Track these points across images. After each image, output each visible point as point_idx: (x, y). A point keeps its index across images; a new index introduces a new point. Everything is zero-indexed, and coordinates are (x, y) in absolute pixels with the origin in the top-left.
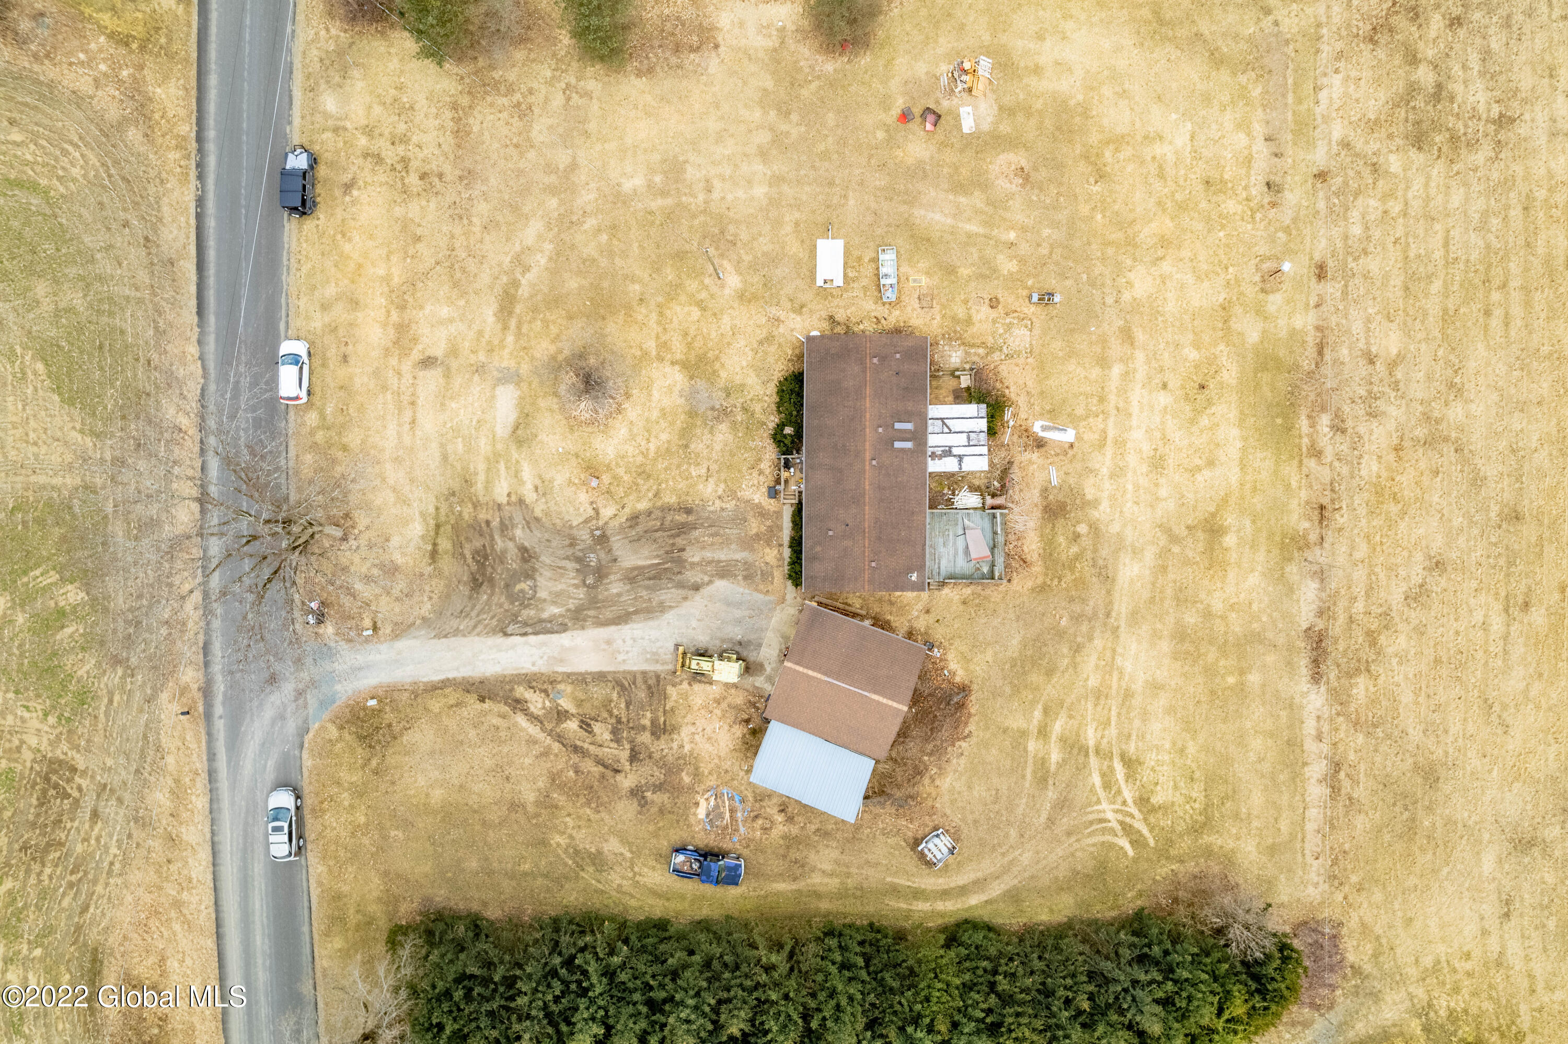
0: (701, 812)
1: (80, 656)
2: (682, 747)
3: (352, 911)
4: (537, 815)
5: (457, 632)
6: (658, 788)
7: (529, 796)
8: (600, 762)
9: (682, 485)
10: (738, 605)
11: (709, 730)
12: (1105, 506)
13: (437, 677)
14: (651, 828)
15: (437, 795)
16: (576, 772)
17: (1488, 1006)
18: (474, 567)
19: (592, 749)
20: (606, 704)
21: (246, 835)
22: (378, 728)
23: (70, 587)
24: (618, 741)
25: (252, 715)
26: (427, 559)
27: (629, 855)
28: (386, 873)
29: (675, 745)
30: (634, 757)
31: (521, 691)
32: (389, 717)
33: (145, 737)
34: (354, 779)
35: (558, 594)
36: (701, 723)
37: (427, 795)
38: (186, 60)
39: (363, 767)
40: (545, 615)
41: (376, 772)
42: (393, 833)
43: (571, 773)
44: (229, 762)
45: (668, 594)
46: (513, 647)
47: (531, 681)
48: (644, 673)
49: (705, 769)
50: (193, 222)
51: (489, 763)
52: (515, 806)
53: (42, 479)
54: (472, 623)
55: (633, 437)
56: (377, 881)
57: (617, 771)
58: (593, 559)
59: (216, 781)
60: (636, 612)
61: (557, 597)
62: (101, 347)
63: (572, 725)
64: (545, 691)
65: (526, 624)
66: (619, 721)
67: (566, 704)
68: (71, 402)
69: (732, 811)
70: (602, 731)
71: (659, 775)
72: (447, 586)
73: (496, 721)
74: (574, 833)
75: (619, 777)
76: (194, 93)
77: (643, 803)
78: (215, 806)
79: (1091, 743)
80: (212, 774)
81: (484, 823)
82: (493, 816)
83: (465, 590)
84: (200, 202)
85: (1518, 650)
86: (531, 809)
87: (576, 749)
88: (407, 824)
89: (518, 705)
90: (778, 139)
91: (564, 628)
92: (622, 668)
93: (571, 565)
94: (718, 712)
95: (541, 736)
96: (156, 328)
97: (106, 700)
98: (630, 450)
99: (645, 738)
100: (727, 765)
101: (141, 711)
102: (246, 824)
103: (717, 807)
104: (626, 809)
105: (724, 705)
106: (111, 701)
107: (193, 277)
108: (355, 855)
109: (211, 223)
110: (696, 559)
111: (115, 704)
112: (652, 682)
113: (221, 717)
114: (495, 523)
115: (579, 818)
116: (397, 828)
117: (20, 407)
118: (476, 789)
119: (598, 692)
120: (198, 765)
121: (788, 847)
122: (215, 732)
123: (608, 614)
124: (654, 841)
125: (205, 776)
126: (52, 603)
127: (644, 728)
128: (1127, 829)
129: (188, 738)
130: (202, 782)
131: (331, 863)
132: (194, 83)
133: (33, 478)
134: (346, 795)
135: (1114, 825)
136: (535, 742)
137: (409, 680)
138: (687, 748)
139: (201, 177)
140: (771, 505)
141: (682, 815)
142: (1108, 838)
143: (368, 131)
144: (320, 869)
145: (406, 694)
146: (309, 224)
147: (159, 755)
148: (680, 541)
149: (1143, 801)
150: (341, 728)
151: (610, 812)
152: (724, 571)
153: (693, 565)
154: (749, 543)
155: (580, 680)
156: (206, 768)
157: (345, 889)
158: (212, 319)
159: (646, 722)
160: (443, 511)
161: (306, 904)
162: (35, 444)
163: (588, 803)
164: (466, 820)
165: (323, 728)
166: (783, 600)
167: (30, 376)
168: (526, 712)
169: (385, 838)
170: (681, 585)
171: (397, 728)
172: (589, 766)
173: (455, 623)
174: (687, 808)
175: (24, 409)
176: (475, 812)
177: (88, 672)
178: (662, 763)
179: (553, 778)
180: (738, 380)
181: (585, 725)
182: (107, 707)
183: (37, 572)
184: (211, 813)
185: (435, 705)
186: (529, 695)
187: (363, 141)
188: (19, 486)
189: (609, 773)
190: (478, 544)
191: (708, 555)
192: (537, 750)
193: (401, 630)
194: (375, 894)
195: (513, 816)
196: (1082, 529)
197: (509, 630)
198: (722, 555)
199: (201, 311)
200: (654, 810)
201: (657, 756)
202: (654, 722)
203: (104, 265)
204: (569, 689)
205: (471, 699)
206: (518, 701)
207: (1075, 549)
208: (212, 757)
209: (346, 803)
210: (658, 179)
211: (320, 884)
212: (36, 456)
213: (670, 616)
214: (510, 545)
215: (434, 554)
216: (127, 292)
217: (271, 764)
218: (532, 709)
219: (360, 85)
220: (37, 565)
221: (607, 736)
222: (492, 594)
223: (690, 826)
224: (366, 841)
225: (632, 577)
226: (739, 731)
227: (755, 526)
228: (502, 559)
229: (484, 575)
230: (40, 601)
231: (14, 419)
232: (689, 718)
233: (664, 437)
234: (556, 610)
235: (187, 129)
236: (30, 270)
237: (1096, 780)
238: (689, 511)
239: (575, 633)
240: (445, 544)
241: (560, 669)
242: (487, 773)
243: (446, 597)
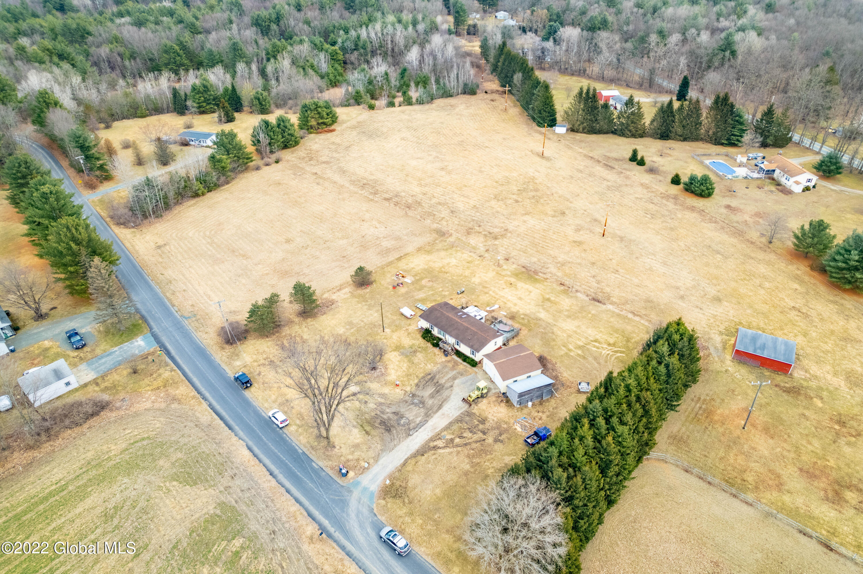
0: (519, 429)
1: (256, 562)
2: (493, 420)
3: (449, 554)
4: (476, 470)
5: (395, 446)
6: (501, 435)
7: (468, 467)
8: (476, 442)
9: (421, 370)
10: (467, 381)
11: (495, 411)
12: (520, 310)
13: (402, 461)
14: (512, 445)
15: (438, 491)
16: (473, 450)
17: (727, 323)
18: (383, 427)
19: (470, 441)
20: (460, 428)
21: (383, 563)
22: (397, 490)
23: (234, 541)
24: (475, 433)
25: (347, 521)
26: (366, 436)
27: (515, 457)
28: (447, 531)
29: (491, 422)
30: (484, 433)
31: (432, 444)
32: (398, 483)
33: (308, 568)
34: (405, 511)
35: (416, 415)
36: (491, 411)
37: (435, 494)
38: (182, 380)
39: (404, 504)
40: (418, 422)
41: (410, 503)
42: (436, 517)
43: (472, 451)
44: (352, 544)
45: (445, 393)
46: (417, 436)
47: (432, 440)
48: (461, 413)
49: (506, 420)
50: (211, 411)
51: (444, 469)
52: (466, 474)
53: (197, 515)
54: (398, 440)
55: (397, 371)
56: (447, 536)
57: (484, 440)
58: (416, 401)
59: (353, 555)
60: (442, 403)
61: (417, 416)
62: (197, 461)
63: (457, 440)
64: (440, 438)
65: (414, 428)
66: (469, 429)
67: (449, 437)
68: (195, 484)
69: (527, 422)
70: (467, 434)
71: (497, 432)
72: (380, 437)
73: (434, 457)
74: (492, 465)
75: (486, 441)
76: (190, 385)
77: (501, 441)
78: (360, 564)
79: (582, 344)
80: (349, 554)
81: (463, 487)
82: (463, 482)
83: (387, 434)
84: (211, 406)
85: (628, 276)
86: (472, 470)
87: (466, 445)
88: (437, 510)
89: (435, 448)
90: (370, 305)
91: (426, 421)
92: (454, 417)
93: (412, 406)
94: (492, 405)
95: (451, 450)
96: (216, 443)
97: (280, 569)
98: (399, 373)
99: (481, 427)
100: (511, 414)
101: (298, 560)
102: (379, 559)
103: (521, 425)
104: (498, 446)
105: (492, 403)
106: (282, 567)
107: (221, 422)
108: (430, 535)
109: (218, 407)
110: (444, 381)
111: (285, 567)
112: (466, 414)
113: (335, 532)
114: (379, 413)
115: (489, 460)
116: (436, 514)
117: (173, 500)
118: (448, 479)
119: (455, 427)
120: (340, 557)
121: (552, 418)
122: (337, 538)
123: (435, 409)
124: (517, 447)
125: (347, 557)
126: (230, 553)
127: (478, 425)
128: (616, 352)
129: (327, 551)
130: (347, 561)
131: (425, 544)
132: (188, 383)
133: (193, 518)
134: (407, 518)
135: (611, 353)
136: (452, 452)
137: (393, 469)
138: (495, 419)
139: (205, 398)
140: (449, 358)
141: (516, 435)
142: (615, 356)
143: (255, 361)
144: (423, 549)
145: (397, 473)
146: (252, 389)
147: (320, 569)
148: (435, 381)
149: (609, 345)
150: (384, 499)
151: (495, 451)
152: (454, 378)
153: (445, 383)
154: (453, 368)
155: (447, 428)
156: (344, 554)
157: (439, 549)
158: (236, 428)
159: (477, 423)
160: (359, 421)
161: (430, 566)
162: (187, 507)
163: (486, 455)
164: (455, 491)
165: (378, 504)
166: (476, 373)
167: (172, 488)
168: (439, 448)
169: (435, 521)
170: (447, 389)
171: (404, 485)
172: (474, 446)
173: (392, 444)
174: (515, 432)
175: (175, 500)
176: (456, 486)
177: (264, 565)
178: (493, 429)
179: (468, 456)
180: (411, 344)
181: (460, 437)
182: (282, 571)
183: (216, 547)
184: (360, 568)
185: (409, 468)
186: (435, 443)
187: (256, 364)
188: (188, 525)
189: (483, 442)
190: (379, 421)
191: (446, 378)
192: (455, 454)
193: (377, 459)
194: (452, 540)
195: (469, 476)
196: (522, 316)
197: (411, 433)
198: (450, 376)
199: (230, 428)
200: (506, 440)
201: (490, 428)
202: (479, 421)
203: (183, 441)
204: (445, 433)
205: (419, 457)
206: (434, 447)
207: (526, 321)
208: (343, 548)
209: (410, 521)
210: (348, 327)
211: (428, 555)
212: (190, 510)
213: (452, 397)
214: (388, 414)
215: (367, 433)
216: (198, 441)
217: (369, 530)
218: (441, 446)
219: (245, 355)
220: (214, 545)
221: (470, 435)
222: (396, 429)
223: (521, 436)
224: (429, 527)
225: (432, 396)
226: (503, 404)
227: (450, 365)
228: (389, 419)
229: (388, 427)
230: (223, 556)
231: (172, 506)
232: (487, 413)
233: (405, 365)
234: (419, 419)
235: (194, 393)
236: (154, 460)
237: (595, 349)
238: (430, 374)
239: (432, 419)
240: (368, 428)
241: (437, 430)
242: (447, 471)
243: (382, 440)
